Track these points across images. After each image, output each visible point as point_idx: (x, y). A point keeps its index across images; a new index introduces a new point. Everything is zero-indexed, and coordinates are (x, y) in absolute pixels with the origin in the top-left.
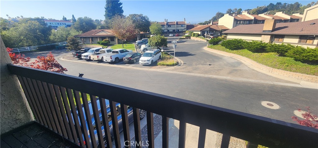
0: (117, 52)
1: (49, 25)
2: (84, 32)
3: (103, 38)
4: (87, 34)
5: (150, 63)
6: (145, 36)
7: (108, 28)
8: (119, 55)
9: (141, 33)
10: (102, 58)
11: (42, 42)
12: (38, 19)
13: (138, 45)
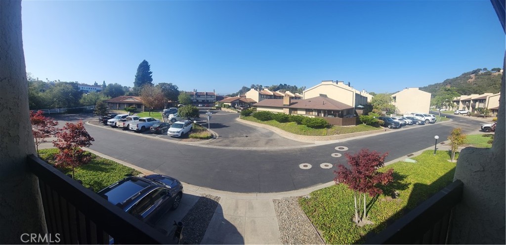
0: (144, 120)
1: (81, 89)
2: (113, 97)
3: (130, 104)
4: (115, 100)
5: (180, 135)
6: (172, 105)
7: (137, 95)
8: (146, 124)
9: (169, 101)
10: (129, 125)
11: (72, 105)
12: (72, 84)
13: (165, 114)
